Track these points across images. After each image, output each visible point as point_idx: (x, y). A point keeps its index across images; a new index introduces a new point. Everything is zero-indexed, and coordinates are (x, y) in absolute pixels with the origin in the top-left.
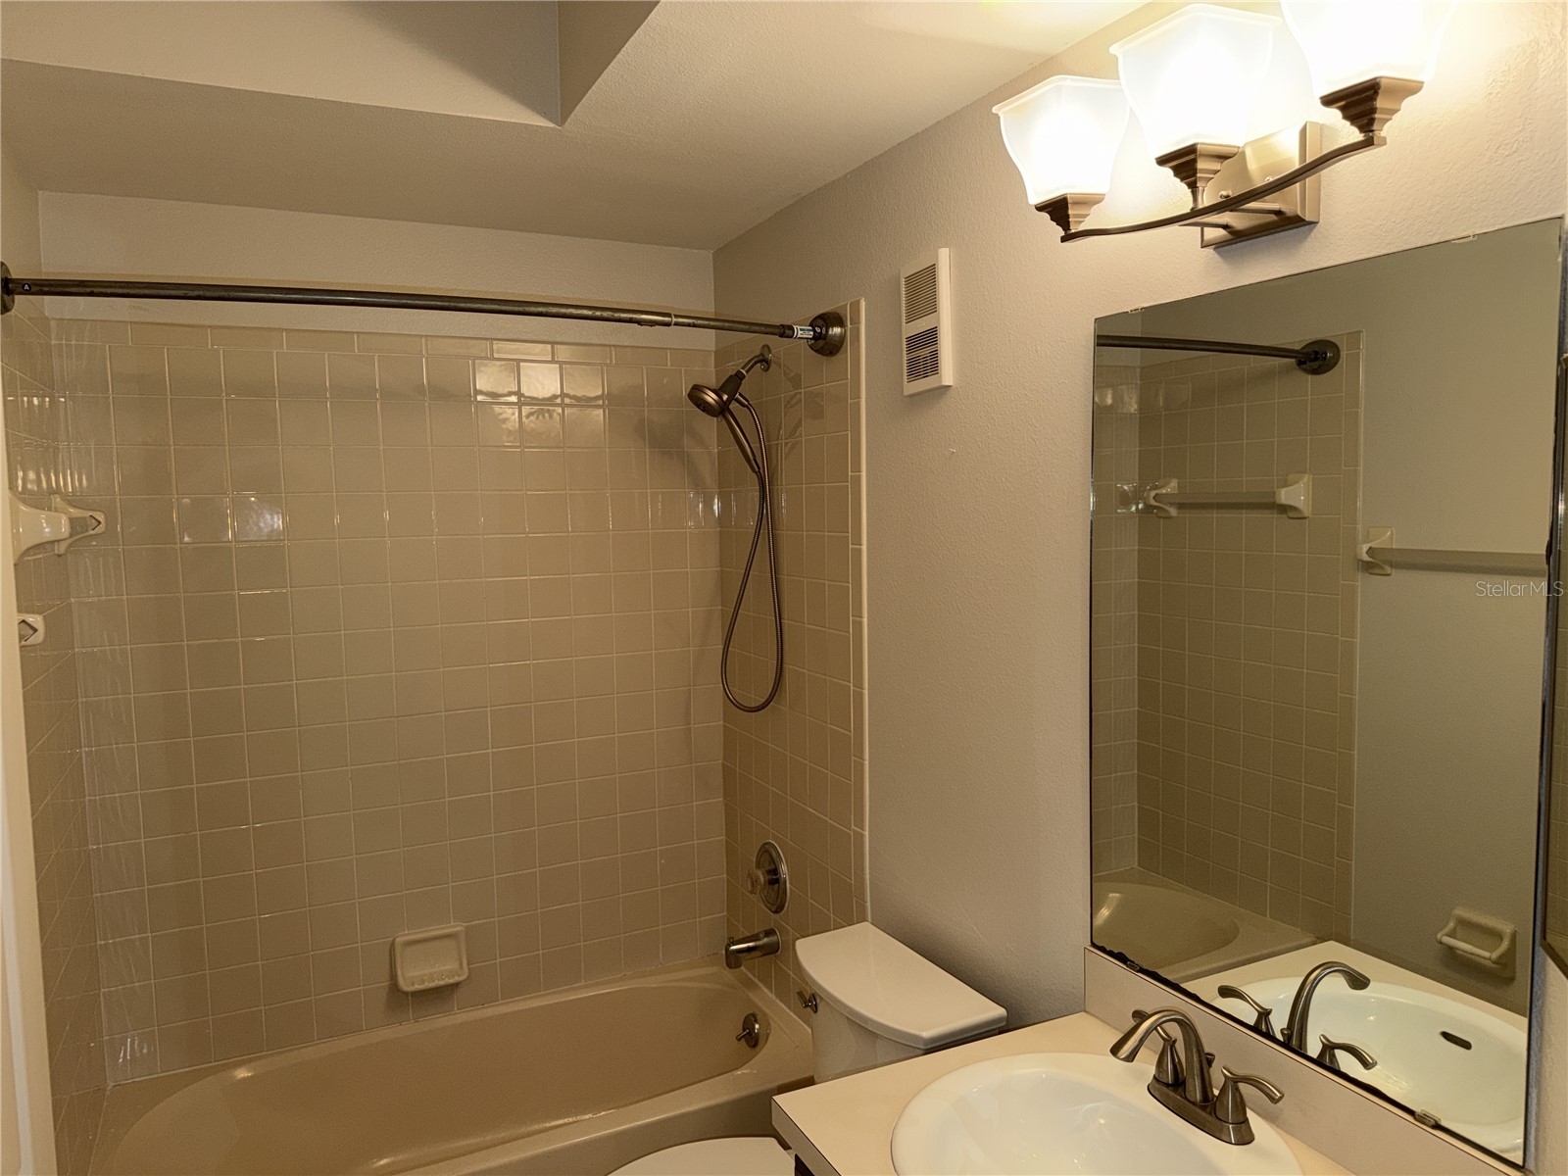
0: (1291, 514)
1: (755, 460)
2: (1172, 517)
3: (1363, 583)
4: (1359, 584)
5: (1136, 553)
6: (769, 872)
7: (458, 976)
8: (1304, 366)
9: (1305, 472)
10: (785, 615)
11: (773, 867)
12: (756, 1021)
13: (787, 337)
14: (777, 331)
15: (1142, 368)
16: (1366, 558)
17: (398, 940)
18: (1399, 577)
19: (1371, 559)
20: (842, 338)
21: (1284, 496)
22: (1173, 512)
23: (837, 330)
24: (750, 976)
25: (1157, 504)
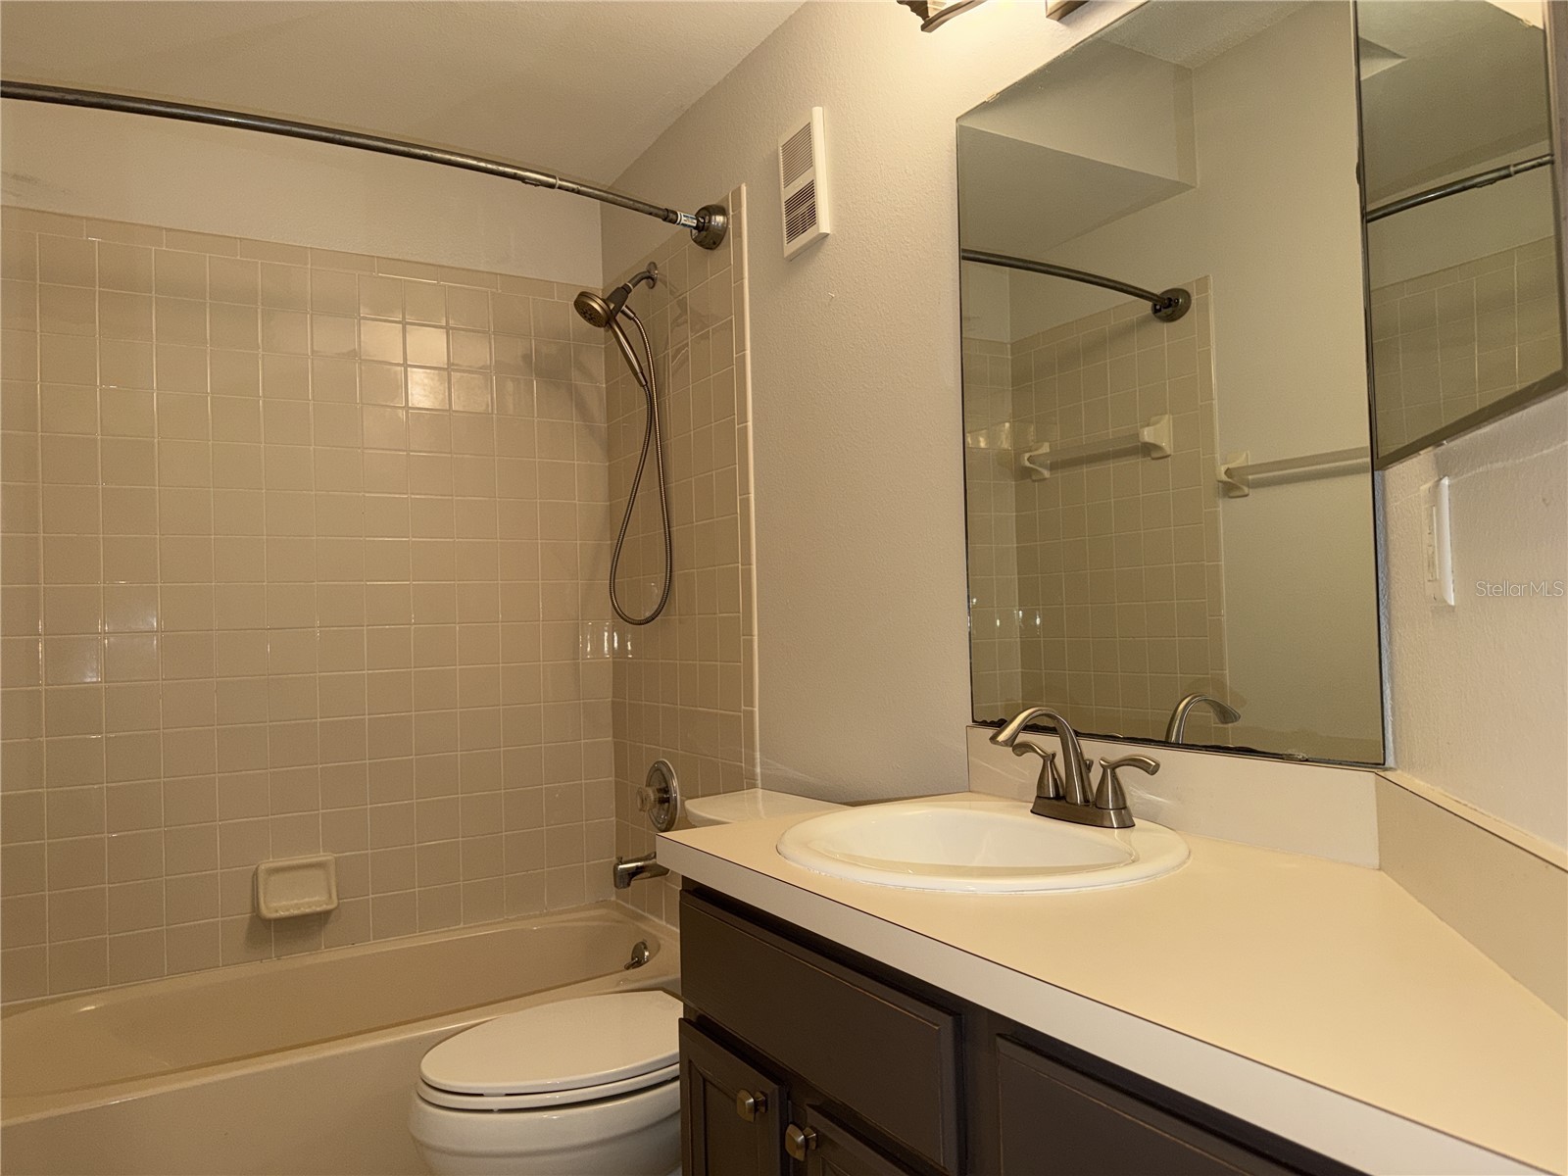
0: (1155, 455)
1: (642, 373)
2: (1045, 479)
3: (1223, 507)
4: (1220, 509)
5: (1014, 518)
6: (660, 790)
7: (327, 904)
8: (1159, 314)
9: (1166, 413)
10: (674, 523)
11: (664, 785)
12: (646, 948)
13: (670, 221)
14: (661, 213)
15: (1012, 345)
16: (1224, 478)
17: (263, 867)
18: (1256, 495)
19: (1230, 480)
20: (724, 229)
21: (1148, 435)
22: (1046, 474)
23: (720, 219)
24: (640, 911)
25: (1031, 466)
